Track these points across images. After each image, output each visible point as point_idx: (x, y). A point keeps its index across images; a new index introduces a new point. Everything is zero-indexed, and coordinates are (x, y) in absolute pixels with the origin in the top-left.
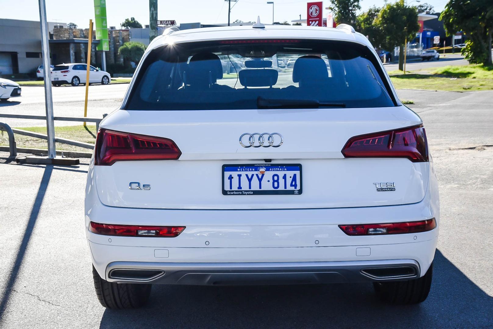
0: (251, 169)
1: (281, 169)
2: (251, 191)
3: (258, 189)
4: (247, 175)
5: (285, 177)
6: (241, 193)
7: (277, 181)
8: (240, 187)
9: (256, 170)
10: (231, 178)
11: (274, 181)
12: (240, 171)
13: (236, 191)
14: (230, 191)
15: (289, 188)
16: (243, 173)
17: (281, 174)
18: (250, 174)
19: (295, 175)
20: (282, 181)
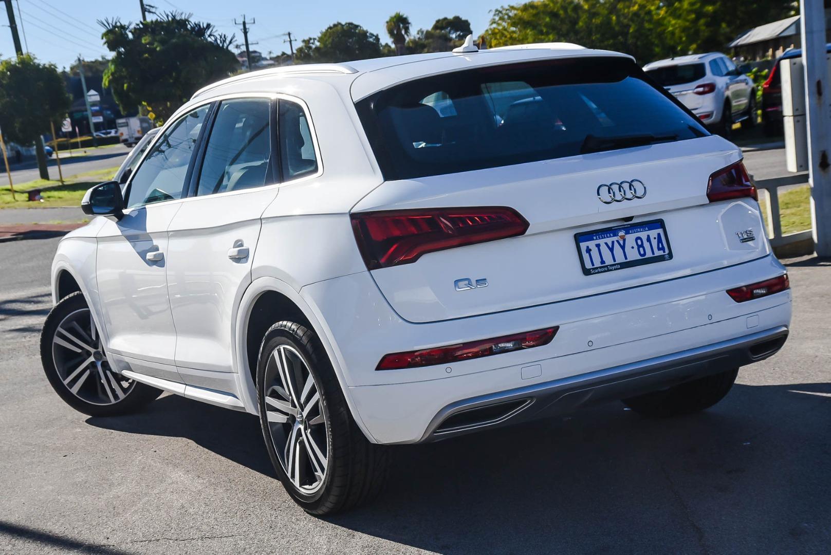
0: (608, 235)
1: (641, 230)
2: (618, 264)
3: (624, 260)
4: (606, 244)
5: (649, 239)
6: (606, 269)
7: (642, 246)
8: (603, 262)
9: (615, 235)
10: (589, 250)
11: (639, 247)
12: (597, 239)
13: (600, 267)
14: (593, 269)
15: (658, 253)
16: (602, 242)
17: (643, 235)
18: (609, 241)
19: (659, 235)
20: (646, 245)
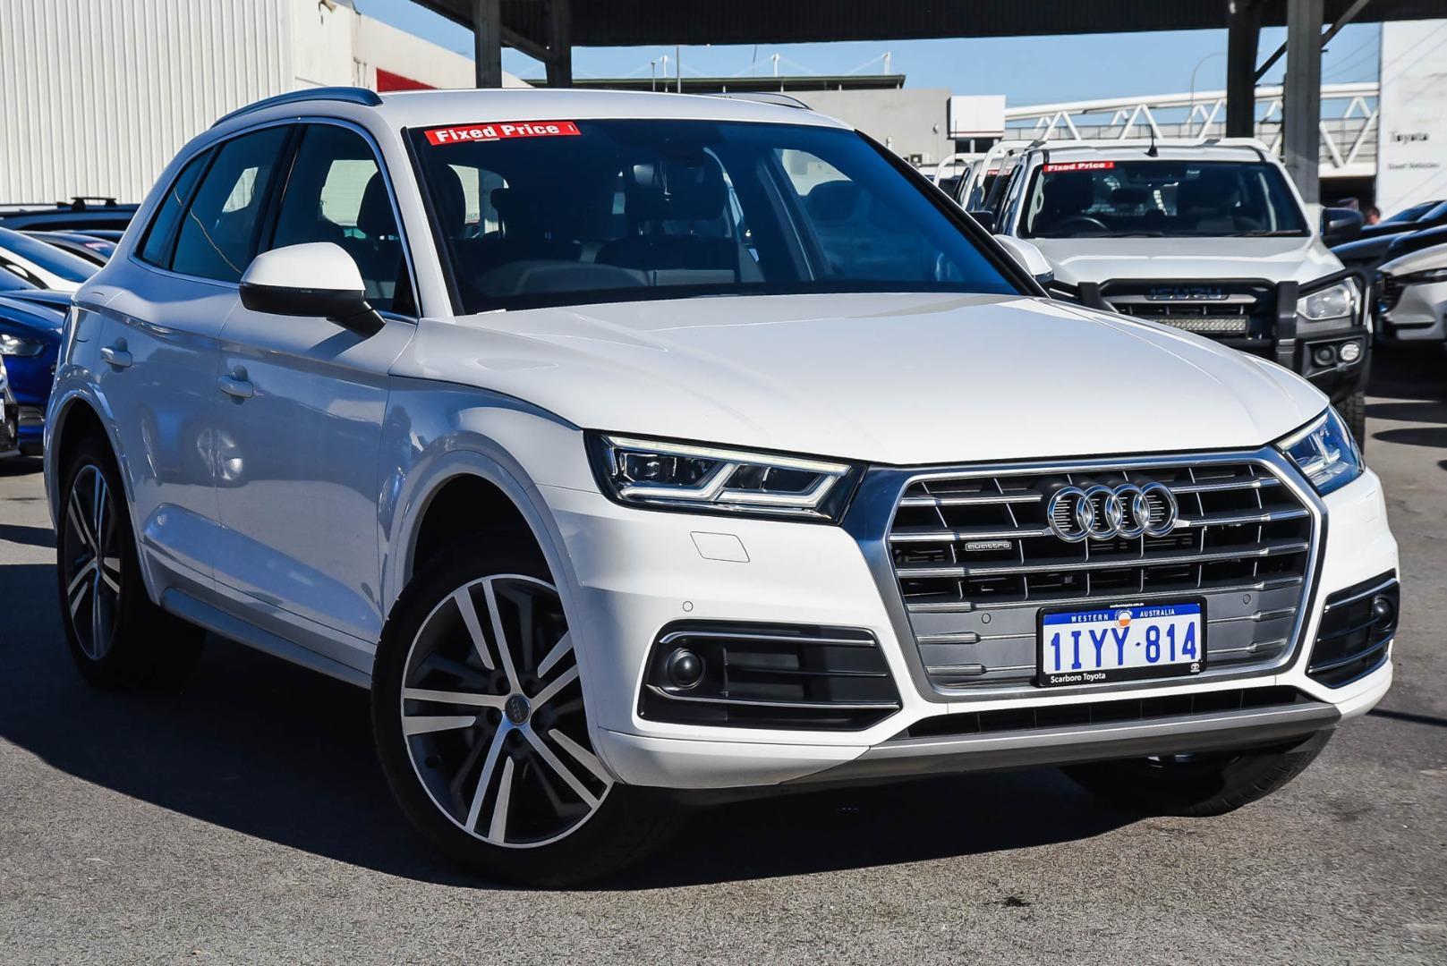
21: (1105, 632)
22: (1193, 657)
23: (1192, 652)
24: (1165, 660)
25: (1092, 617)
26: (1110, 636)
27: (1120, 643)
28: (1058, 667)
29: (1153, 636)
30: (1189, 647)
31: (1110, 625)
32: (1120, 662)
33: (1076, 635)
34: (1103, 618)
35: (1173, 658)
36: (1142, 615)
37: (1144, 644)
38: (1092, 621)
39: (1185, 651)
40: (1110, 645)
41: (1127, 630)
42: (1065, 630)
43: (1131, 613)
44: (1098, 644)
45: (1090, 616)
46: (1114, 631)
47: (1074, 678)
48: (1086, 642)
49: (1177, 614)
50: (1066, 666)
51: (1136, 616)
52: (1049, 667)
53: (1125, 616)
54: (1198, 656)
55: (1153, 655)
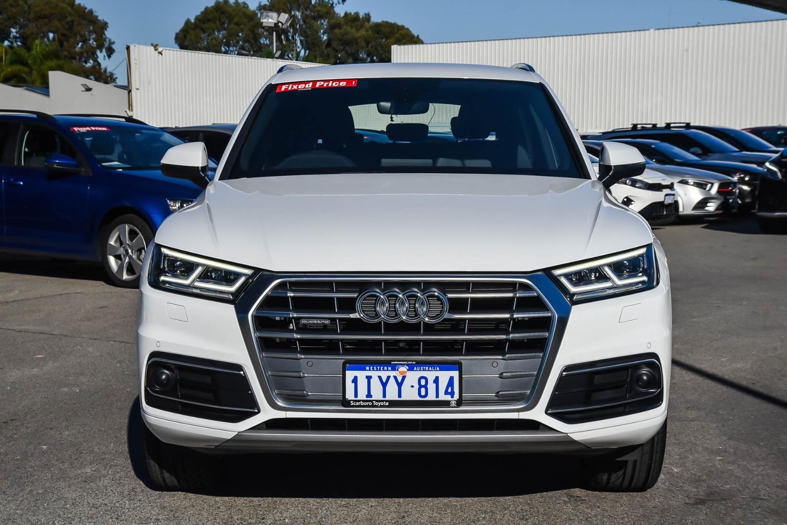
21: (389, 378)
22: (452, 397)
23: (452, 394)
24: (431, 397)
25: (380, 369)
26: (392, 381)
27: (400, 385)
28: (356, 396)
29: (423, 382)
30: (449, 390)
31: (392, 374)
32: (400, 396)
33: (369, 378)
34: (387, 369)
35: (437, 396)
36: (415, 369)
37: (417, 386)
38: (380, 370)
39: (446, 393)
40: (392, 387)
41: (404, 378)
42: (361, 375)
43: (407, 367)
44: (384, 385)
45: (378, 367)
46: (395, 377)
47: (367, 404)
48: (375, 383)
49: (440, 370)
50: (362, 395)
51: (411, 369)
52: (350, 395)
53: (403, 369)
54: (456, 397)
55: (423, 393)
